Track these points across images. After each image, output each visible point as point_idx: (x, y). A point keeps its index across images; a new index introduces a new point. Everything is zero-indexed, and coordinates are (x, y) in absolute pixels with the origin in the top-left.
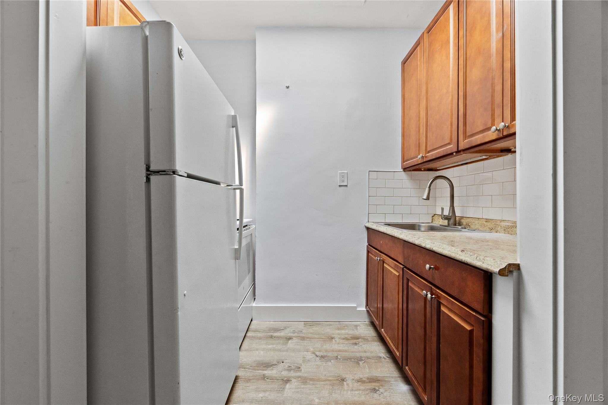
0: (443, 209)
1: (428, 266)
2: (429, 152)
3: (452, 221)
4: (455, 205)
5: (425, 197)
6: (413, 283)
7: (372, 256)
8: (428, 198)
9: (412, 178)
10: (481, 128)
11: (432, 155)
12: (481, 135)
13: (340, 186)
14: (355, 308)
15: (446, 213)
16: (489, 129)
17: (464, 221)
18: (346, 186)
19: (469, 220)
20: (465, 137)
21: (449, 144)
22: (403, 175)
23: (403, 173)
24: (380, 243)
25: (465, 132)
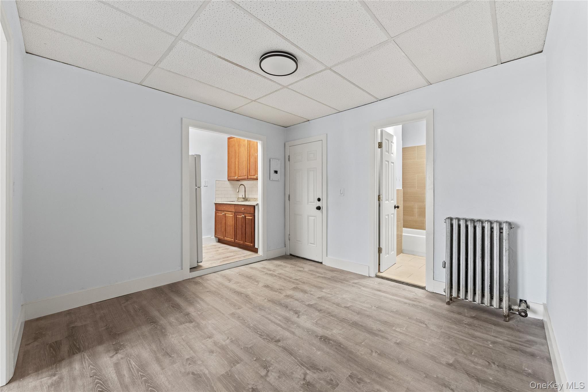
0: (242, 195)
1: (243, 209)
2: (239, 177)
3: (245, 199)
4: (246, 194)
5: (237, 191)
6: (238, 215)
7: (220, 214)
8: (238, 192)
9: (231, 184)
10: (253, 175)
11: (240, 178)
12: (253, 176)
13: (204, 186)
14: (211, 237)
15: (243, 197)
16: (255, 175)
17: (248, 199)
18: (207, 186)
19: (250, 199)
20: (250, 176)
21: (246, 176)
22: (228, 182)
23: (228, 181)
24: (220, 208)
25: (250, 174)
